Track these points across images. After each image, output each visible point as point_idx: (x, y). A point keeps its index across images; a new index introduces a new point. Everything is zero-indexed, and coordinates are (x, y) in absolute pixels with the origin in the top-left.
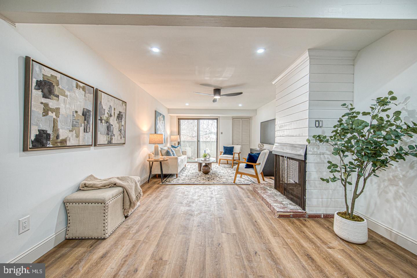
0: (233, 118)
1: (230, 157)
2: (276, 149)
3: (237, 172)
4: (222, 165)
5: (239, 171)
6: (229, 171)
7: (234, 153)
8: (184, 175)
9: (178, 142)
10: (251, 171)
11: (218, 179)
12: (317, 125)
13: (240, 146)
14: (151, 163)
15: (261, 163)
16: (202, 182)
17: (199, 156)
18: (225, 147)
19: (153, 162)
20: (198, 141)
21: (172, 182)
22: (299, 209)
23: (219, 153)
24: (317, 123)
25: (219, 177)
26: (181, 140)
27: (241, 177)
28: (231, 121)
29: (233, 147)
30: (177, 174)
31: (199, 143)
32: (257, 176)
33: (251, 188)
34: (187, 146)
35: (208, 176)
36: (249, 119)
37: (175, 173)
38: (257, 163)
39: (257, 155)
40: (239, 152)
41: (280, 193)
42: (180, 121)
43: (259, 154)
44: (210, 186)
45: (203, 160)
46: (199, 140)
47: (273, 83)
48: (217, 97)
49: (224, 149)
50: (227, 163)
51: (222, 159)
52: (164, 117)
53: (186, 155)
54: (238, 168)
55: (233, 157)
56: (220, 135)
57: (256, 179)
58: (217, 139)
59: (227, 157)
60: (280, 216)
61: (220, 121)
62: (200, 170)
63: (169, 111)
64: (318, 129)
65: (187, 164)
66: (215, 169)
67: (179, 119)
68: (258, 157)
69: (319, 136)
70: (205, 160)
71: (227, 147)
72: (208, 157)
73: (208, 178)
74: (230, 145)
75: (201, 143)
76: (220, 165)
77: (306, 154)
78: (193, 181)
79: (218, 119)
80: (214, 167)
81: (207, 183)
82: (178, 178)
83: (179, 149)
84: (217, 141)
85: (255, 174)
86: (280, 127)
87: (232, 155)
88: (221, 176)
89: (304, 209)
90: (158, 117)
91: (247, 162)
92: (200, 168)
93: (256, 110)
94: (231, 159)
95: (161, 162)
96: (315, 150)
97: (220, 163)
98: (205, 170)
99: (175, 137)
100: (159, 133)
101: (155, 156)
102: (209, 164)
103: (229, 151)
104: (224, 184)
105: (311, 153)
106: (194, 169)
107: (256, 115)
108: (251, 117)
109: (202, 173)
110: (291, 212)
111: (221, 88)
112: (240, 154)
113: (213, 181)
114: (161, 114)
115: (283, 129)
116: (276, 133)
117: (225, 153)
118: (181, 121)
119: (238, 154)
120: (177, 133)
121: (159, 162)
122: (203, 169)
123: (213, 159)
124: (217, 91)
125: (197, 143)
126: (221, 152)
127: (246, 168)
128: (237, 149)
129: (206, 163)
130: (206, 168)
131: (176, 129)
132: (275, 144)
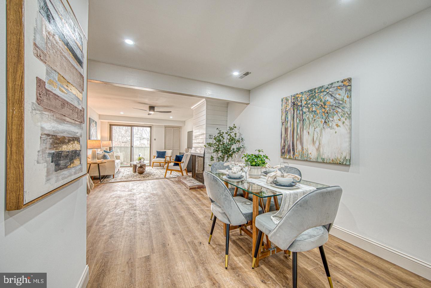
0: (166, 127)
1: (162, 160)
2: (193, 151)
3: (167, 169)
4: (155, 167)
5: (169, 168)
6: (162, 171)
7: (166, 157)
8: (120, 176)
9: (110, 148)
10: (178, 168)
11: (152, 176)
12: (210, 138)
13: (171, 151)
14: (89, 165)
15: (184, 162)
16: (138, 179)
17: (132, 161)
18: (158, 152)
19: (90, 165)
20: (132, 147)
21: (110, 181)
22: (201, 184)
23: (152, 157)
24: (210, 136)
25: (153, 175)
26: (113, 146)
27: (171, 174)
28: (163, 130)
29: (165, 152)
30: (113, 175)
31: (132, 148)
32: (181, 171)
33: (177, 179)
34: (118, 152)
35: (143, 175)
36: (179, 128)
37: (112, 174)
38: (182, 161)
39: (182, 156)
40: (170, 156)
41: (194, 179)
42: (112, 127)
43: (183, 155)
44: (146, 181)
45: (138, 162)
46: (132, 145)
47: (192, 108)
48: (152, 112)
49: (157, 153)
50: (159, 165)
51: (155, 162)
52: (96, 123)
53: (120, 159)
54: (168, 166)
55: (165, 160)
56: (154, 142)
57: (181, 173)
58: (151, 145)
59: (160, 160)
60: (191, 189)
61: (154, 129)
62: (135, 172)
63: (100, 117)
64: (211, 139)
65: (120, 168)
66: (149, 171)
67: (111, 125)
68: (182, 158)
69: (209, 143)
70: (140, 163)
71: (160, 152)
72: (142, 160)
73: (143, 176)
74: (163, 150)
75: (134, 148)
76: (153, 167)
77: (204, 153)
78: (130, 179)
79: (151, 127)
80: (148, 169)
81: (143, 179)
82: (115, 178)
83: (112, 154)
84: (151, 147)
85: (180, 170)
86: (195, 137)
87: (165, 158)
88: (155, 175)
89: (203, 183)
90: (92, 124)
91: (175, 161)
92: (134, 170)
93: (185, 121)
94: (163, 161)
95: (98, 165)
96: (209, 151)
97: (153, 166)
98: (140, 171)
99: (106, 142)
100: (92, 139)
101: (93, 160)
102: (143, 165)
103: (161, 155)
104: (157, 179)
105: (207, 152)
106: (129, 172)
107: (185, 125)
108: (181, 127)
109: (137, 173)
110: (196, 186)
111: (155, 106)
112: (171, 158)
113: (148, 178)
114: (94, 121)
115: (196, 138)
116: (193, 141)
117: (158, 157)
118: (114, 127)
119: (169, 157)
120: (108, 138)
121: (97, 164)
122: (138, 170)
123: (147, 162)
124: (152, 108)
125: (130, 149)
126: (154, 156)
127: (174, 166)
128: (169, 153)
129: (141, 165)
130: (141, 169)
131: (107, 135)
132: (193, 148)
